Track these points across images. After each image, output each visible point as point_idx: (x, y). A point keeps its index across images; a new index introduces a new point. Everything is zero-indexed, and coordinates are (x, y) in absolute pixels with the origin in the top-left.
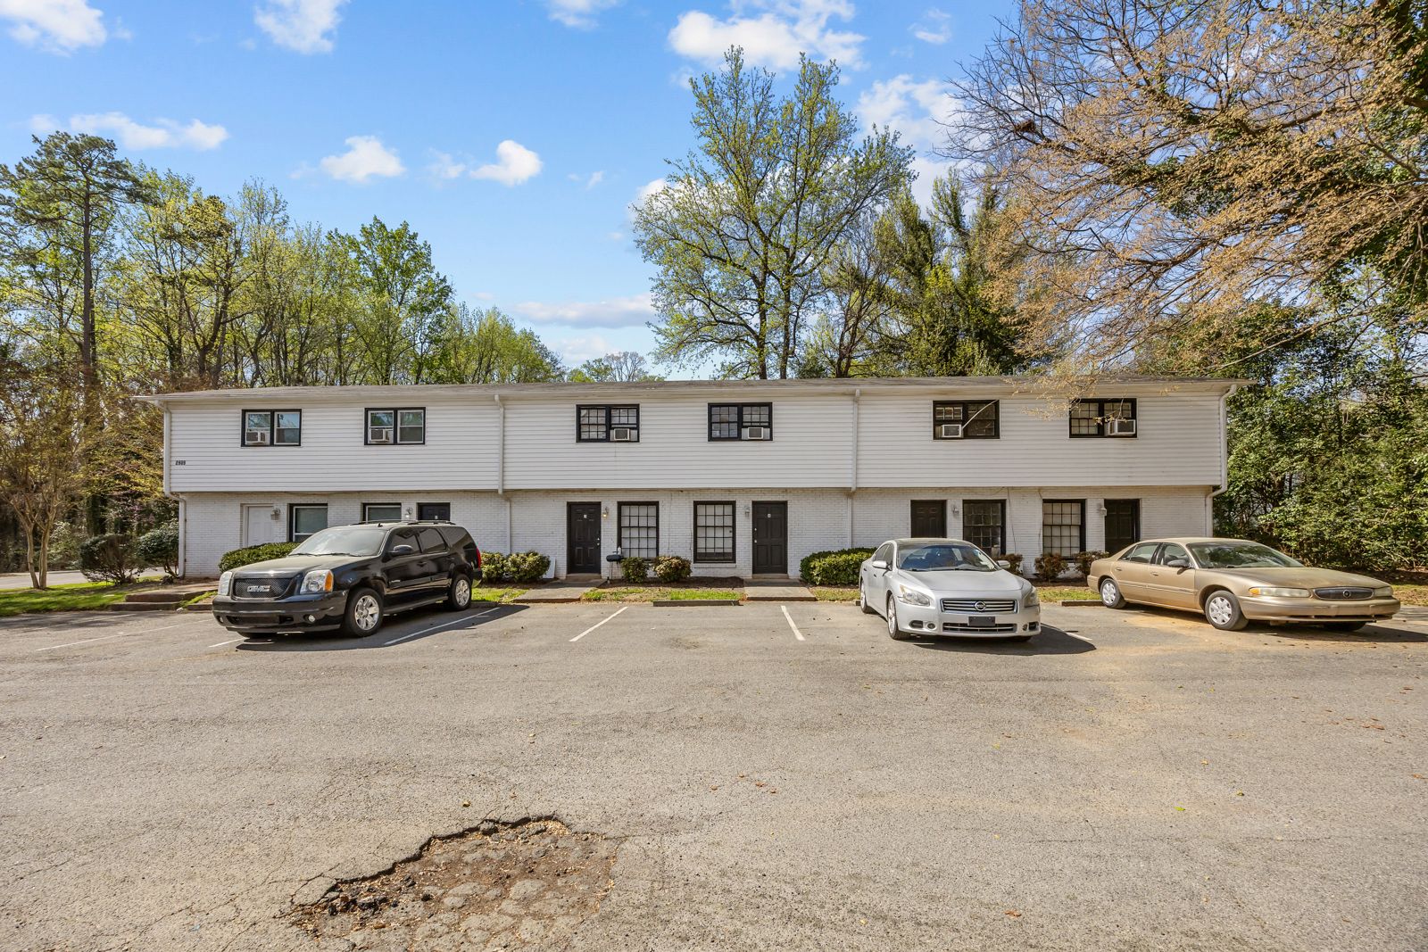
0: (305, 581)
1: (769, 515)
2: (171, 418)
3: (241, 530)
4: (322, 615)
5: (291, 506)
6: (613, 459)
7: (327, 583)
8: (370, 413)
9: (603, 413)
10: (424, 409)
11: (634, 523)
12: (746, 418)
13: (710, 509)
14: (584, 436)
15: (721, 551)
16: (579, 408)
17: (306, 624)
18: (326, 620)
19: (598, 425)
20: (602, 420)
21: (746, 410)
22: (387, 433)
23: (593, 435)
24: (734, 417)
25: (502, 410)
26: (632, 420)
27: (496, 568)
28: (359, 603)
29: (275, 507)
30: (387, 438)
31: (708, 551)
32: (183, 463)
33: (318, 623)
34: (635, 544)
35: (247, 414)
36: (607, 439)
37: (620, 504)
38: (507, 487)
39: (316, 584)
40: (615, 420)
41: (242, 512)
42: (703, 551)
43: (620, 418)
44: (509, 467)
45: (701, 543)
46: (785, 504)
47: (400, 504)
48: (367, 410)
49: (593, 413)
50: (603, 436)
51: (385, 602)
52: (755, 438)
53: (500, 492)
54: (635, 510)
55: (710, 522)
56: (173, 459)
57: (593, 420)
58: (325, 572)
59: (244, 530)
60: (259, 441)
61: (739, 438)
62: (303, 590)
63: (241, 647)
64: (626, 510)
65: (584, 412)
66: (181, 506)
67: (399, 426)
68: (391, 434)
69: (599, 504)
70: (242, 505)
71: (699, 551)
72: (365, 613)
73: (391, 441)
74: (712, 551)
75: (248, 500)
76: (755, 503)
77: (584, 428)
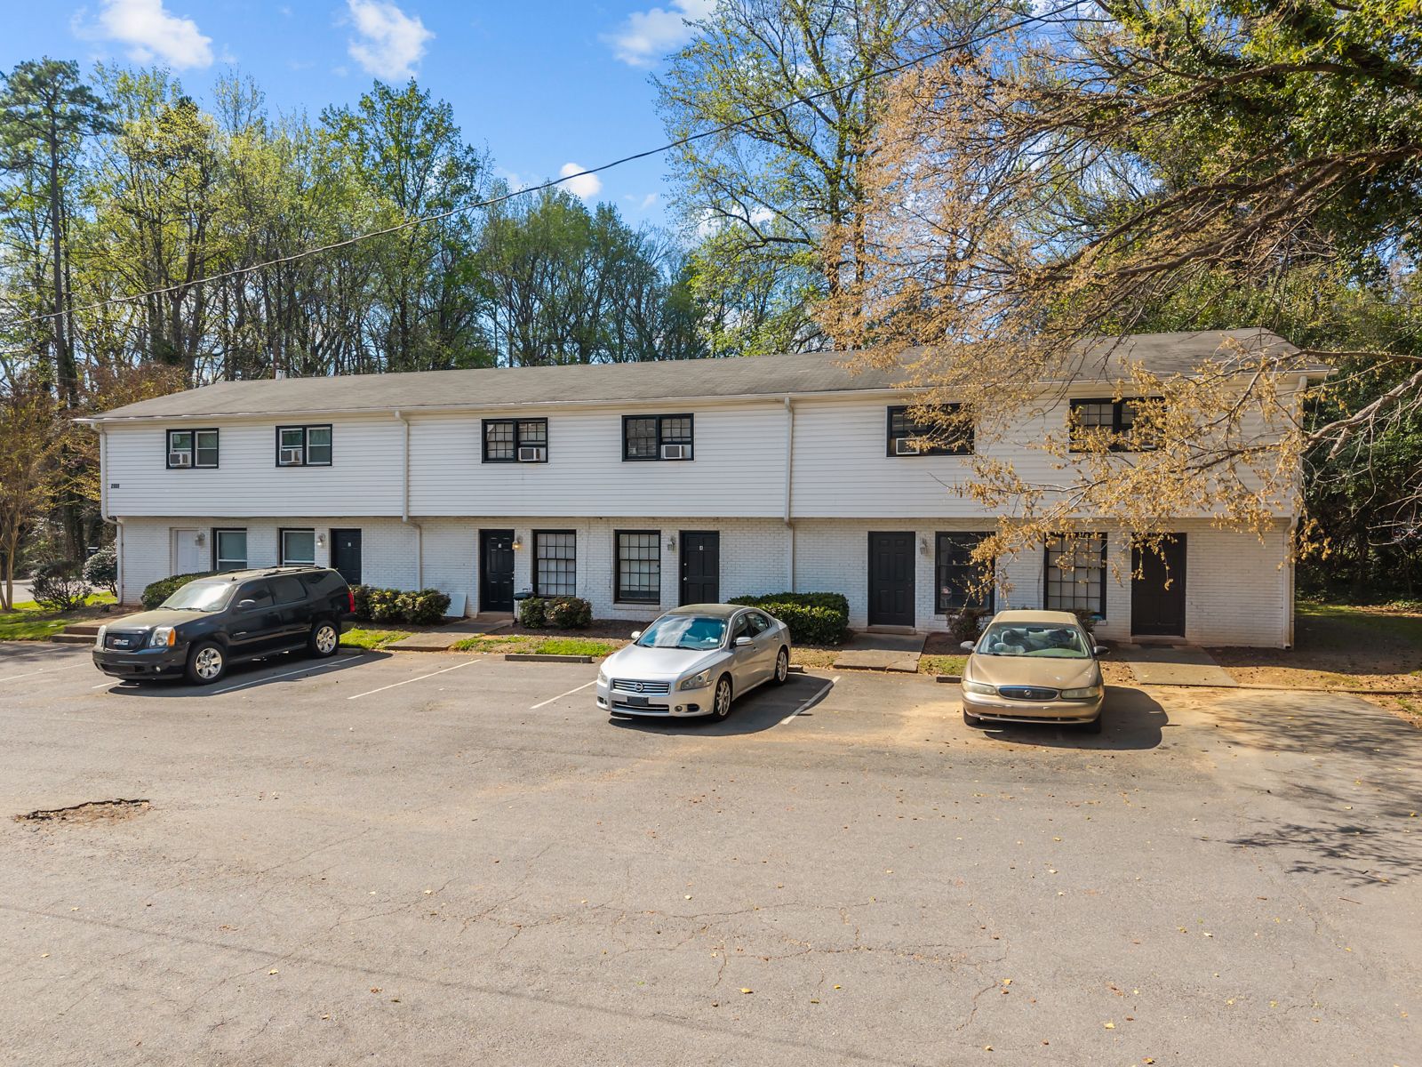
0: (154, 635)
1: (701, 548)
2: (106, 439)
3: (171, 555)
4: (166, 666)
5: (214, 530)
6: (521, 482)
7: (170, 639)
8: (281, 430)
9: (510, 428)
10: (331, 425)
11: (552, 554)
12: (666, 433)
13: (635, 540)
14: (492, 454)
15: (647, 589)
16: (485, 423)
17: (155, 673)
18: (170, 670)
19: (505, 442)
20: (510, 437)
21: (666, 423)
22: (296, 453)
23: (501, 454)
24: (652, 430)
25: (406, 426)
26: (542, 437)
27: (388, 608)
28: (202, 654)
29: (199, 533)
30: (296, 458)
31: (633, 589)
32: (116, 486)
33: (162, 672)
34: (553, 579)
35: (172, 433)
36: (515, 460)
37: (536, 533)
38: (412, 514)
39: (162, 640)
40: (524, 437)
41: (171, 536)
42: (627, 589)
43: (528, 435)
44: (414, 491)
45: (625, 580)
46: (717, 533)
47: (313, 529)
48: (278, 428)
49: (500, 428)
50: (510, 454)
51: (227, 653)
52: (673, 456)
53: (405, 519)
54: (552, 539)
55: (634, 554)
56: (109, 482)
57: (500, 437)
58: (169, 629)
59: (174, 555)
60: (181, 463)
61: (658, 458)
62: (153, 643)
63: (114, 690)
64: (542, 539)
65: (490, 427)
66: (119, 529)
67: (308, 445)
68: (300, 456)
69: (512, 532)
70: (171, 529)
71: (622, 588)
72: (207, 663)
73: (301, 462)
74: (637, 589)
75: (176, 525)
76: (683, 534)
77: (492, 446)
